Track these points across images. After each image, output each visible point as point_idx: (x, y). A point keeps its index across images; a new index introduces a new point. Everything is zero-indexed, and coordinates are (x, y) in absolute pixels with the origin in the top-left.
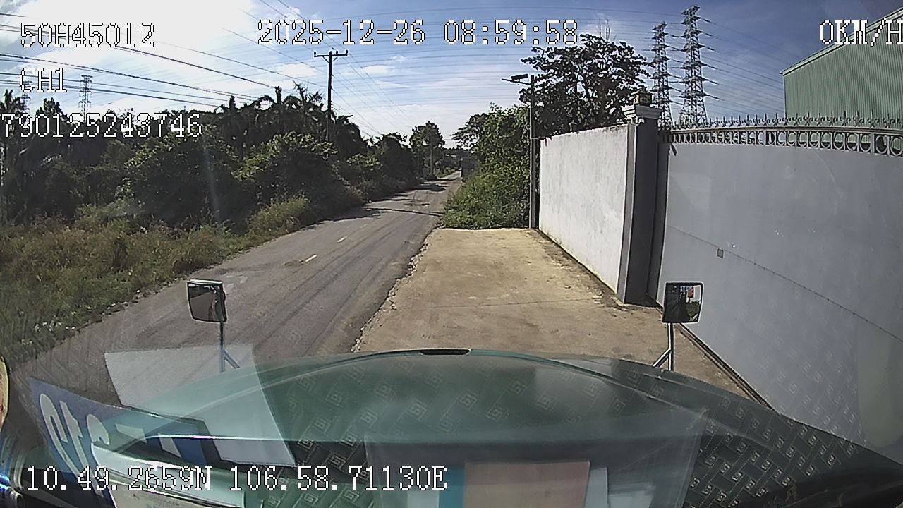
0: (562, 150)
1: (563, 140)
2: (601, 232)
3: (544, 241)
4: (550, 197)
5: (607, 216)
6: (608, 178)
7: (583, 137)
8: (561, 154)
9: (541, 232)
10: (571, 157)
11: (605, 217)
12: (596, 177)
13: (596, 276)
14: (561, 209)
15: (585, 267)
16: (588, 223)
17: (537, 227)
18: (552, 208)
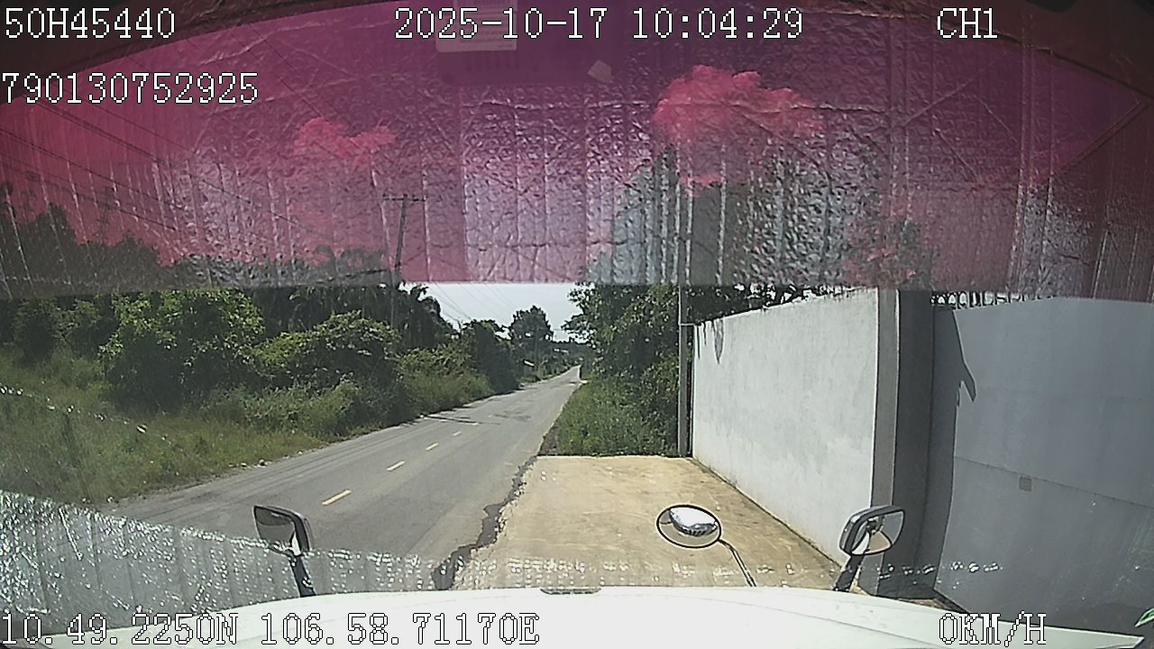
0: (734, 339)
1: (735, 324)
2: (819, 473)
3: (706, 478)
4: (712, 412)
5: (830, 444)
6: (831, 380)
7: (775, 315)
9: (697, 463)
10: (753, 349)
11: (826, 447)
12: (804, 380)
13: (810, 543)
14: (733, 431)
15: (786, 525)
16: (790, 456)
17: (691, 455)
18: (717, 429)
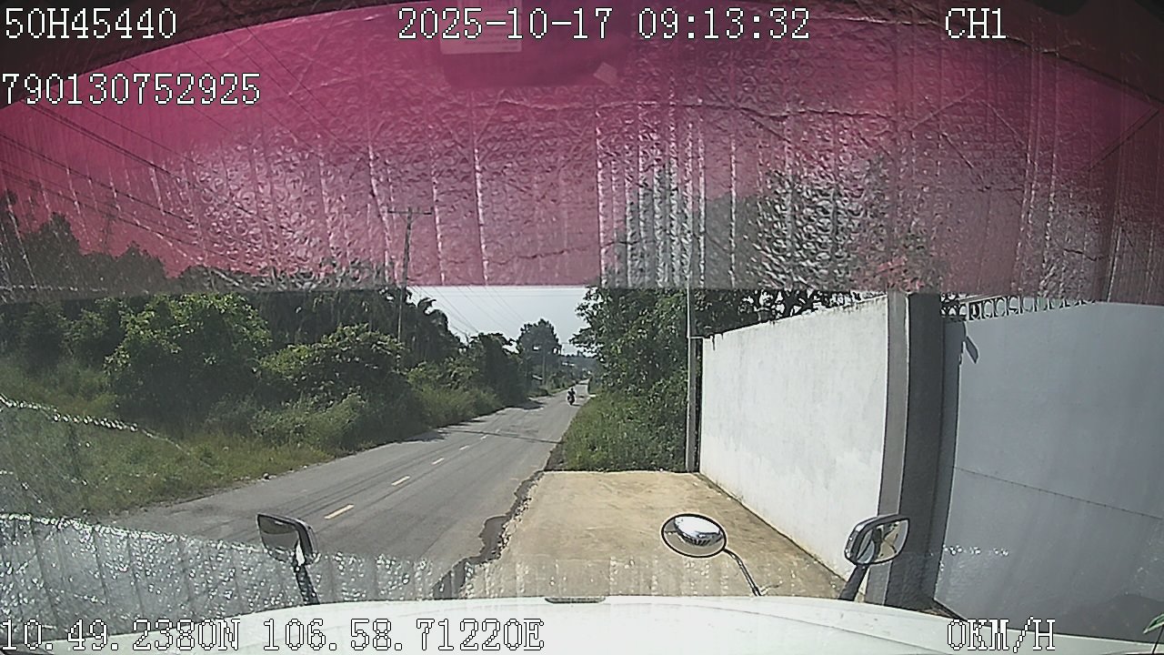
0: (743, 353)
1: (745, 337)
2: (827, 487)
4: (721, 426)
5: (838, 458)
6: (840, 394)
8: (741, 358)
9: (704, 478)
10: (762, 362)
11: (835, 461)
12: (814, 393)
13: (816, 559)
14: (741, 445)
15: (792, 541)
16: (798, 470)
17: (698, 471)
18: (725, 443)
